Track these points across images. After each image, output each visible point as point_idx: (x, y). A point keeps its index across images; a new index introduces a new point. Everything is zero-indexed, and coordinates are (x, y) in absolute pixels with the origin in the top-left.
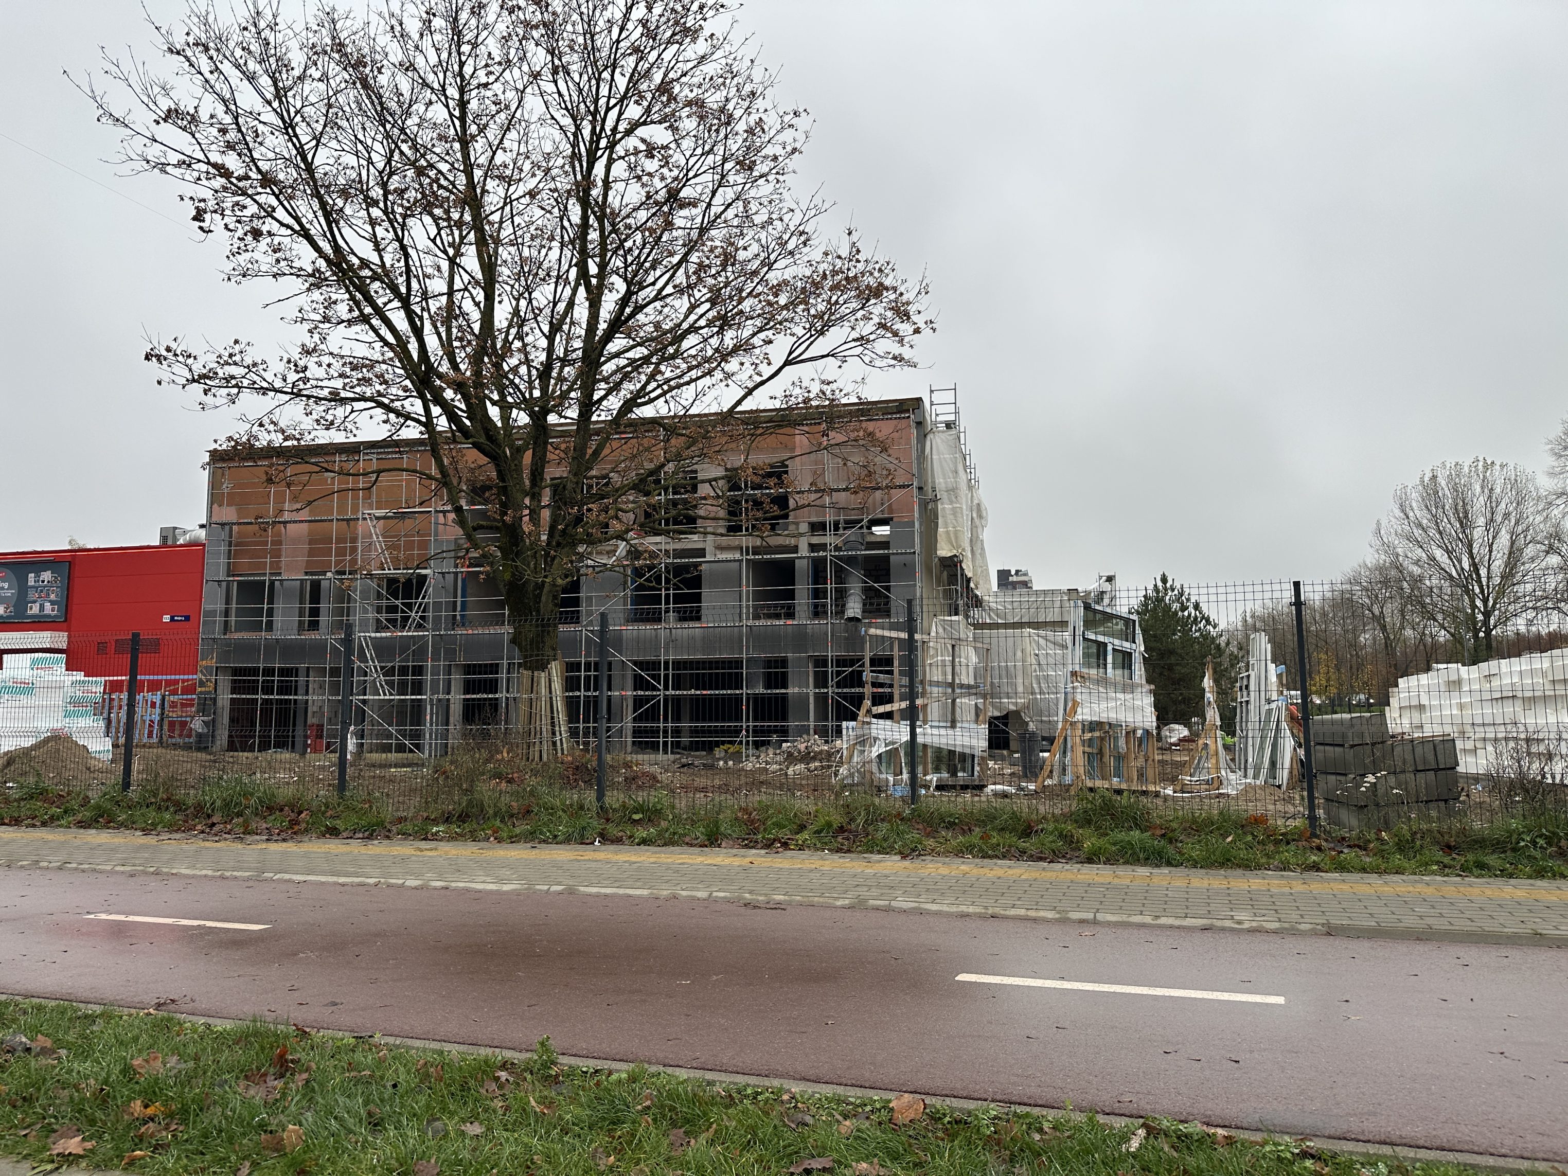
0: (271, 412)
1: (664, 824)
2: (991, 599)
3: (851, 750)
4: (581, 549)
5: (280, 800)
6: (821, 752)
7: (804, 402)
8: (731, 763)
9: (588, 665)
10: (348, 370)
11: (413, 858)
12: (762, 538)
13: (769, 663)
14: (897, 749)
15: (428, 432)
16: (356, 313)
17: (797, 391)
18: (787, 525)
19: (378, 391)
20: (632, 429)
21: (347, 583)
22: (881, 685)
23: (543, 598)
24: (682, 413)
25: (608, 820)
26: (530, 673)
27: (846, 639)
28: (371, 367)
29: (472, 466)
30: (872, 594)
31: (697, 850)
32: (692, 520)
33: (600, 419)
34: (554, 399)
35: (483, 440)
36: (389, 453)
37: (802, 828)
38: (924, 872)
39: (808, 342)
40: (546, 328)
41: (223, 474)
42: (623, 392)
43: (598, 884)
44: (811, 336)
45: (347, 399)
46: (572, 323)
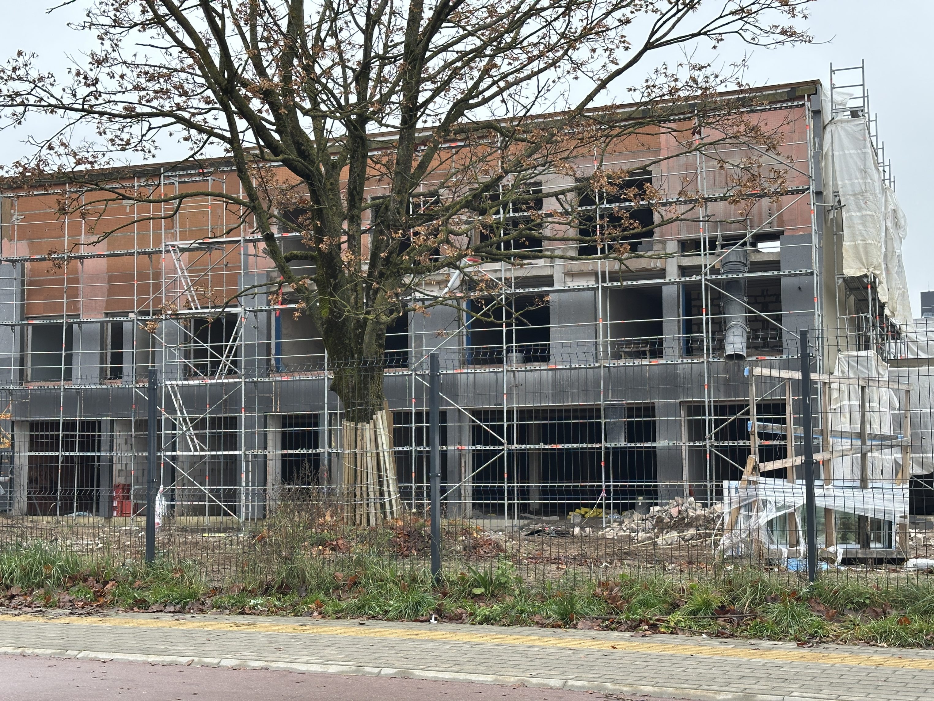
0: (60, 133)
1: (509, 600)
2: (909, 329)
3: (735, 515)
4: (407, 279)
5: (84, 569)
6: (697, 518)
7: (670, 93)
8: (588, 530)
9: (419, 415)
10: (143, 81)
11: (230, 635)
12: (620, 260)
13: (631, 411)
14: (792, 515)
15: (233, 149)
16: (150, 15)
17: (661, 80)
18: (651, 244)
19: (178, 105)
20: (463, 136)
21: (150, 325)
22: (769, 436)
23: (366, 339)
24: (522, 114)
25: (445, 594)
26: (353, 424)
27: (726, 380)
28: (168, 78)
29: (284, 187)
30: (759, 325)
31: (549, 631)
32: (537, 242)
33: (427, 125)
34: (373, 104)
35: (293, 156)
36: (191, 175)
37: (674, 607)
38: (826, 663)
39: (674, 19)
40: (362, 21)
41: (12, 205)
42: (452, 92)
43: (434, 667)
44: (679, 11)
45: (143, 114)
46: (393, 13)
